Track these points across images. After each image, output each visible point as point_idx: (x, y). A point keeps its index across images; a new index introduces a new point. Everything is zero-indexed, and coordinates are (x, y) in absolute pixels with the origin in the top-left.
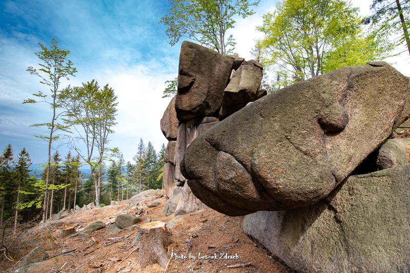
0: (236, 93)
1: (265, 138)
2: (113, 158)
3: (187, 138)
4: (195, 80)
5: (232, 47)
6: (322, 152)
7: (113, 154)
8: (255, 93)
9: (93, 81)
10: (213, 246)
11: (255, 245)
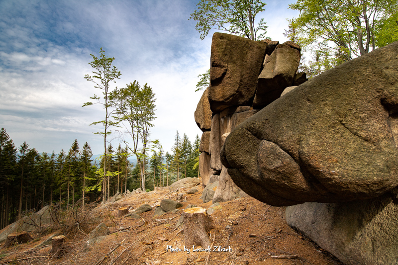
0: (271, 79)
1: (314, 124)
2: (155, 149)
3: (221, 128)
4: (226, 70)
5: (264, 32)
6: (387, 137)
7: (155, 145)
8: (293, 77)
9: (135, 81)
10: (255, 235)
11: (301, 237)
